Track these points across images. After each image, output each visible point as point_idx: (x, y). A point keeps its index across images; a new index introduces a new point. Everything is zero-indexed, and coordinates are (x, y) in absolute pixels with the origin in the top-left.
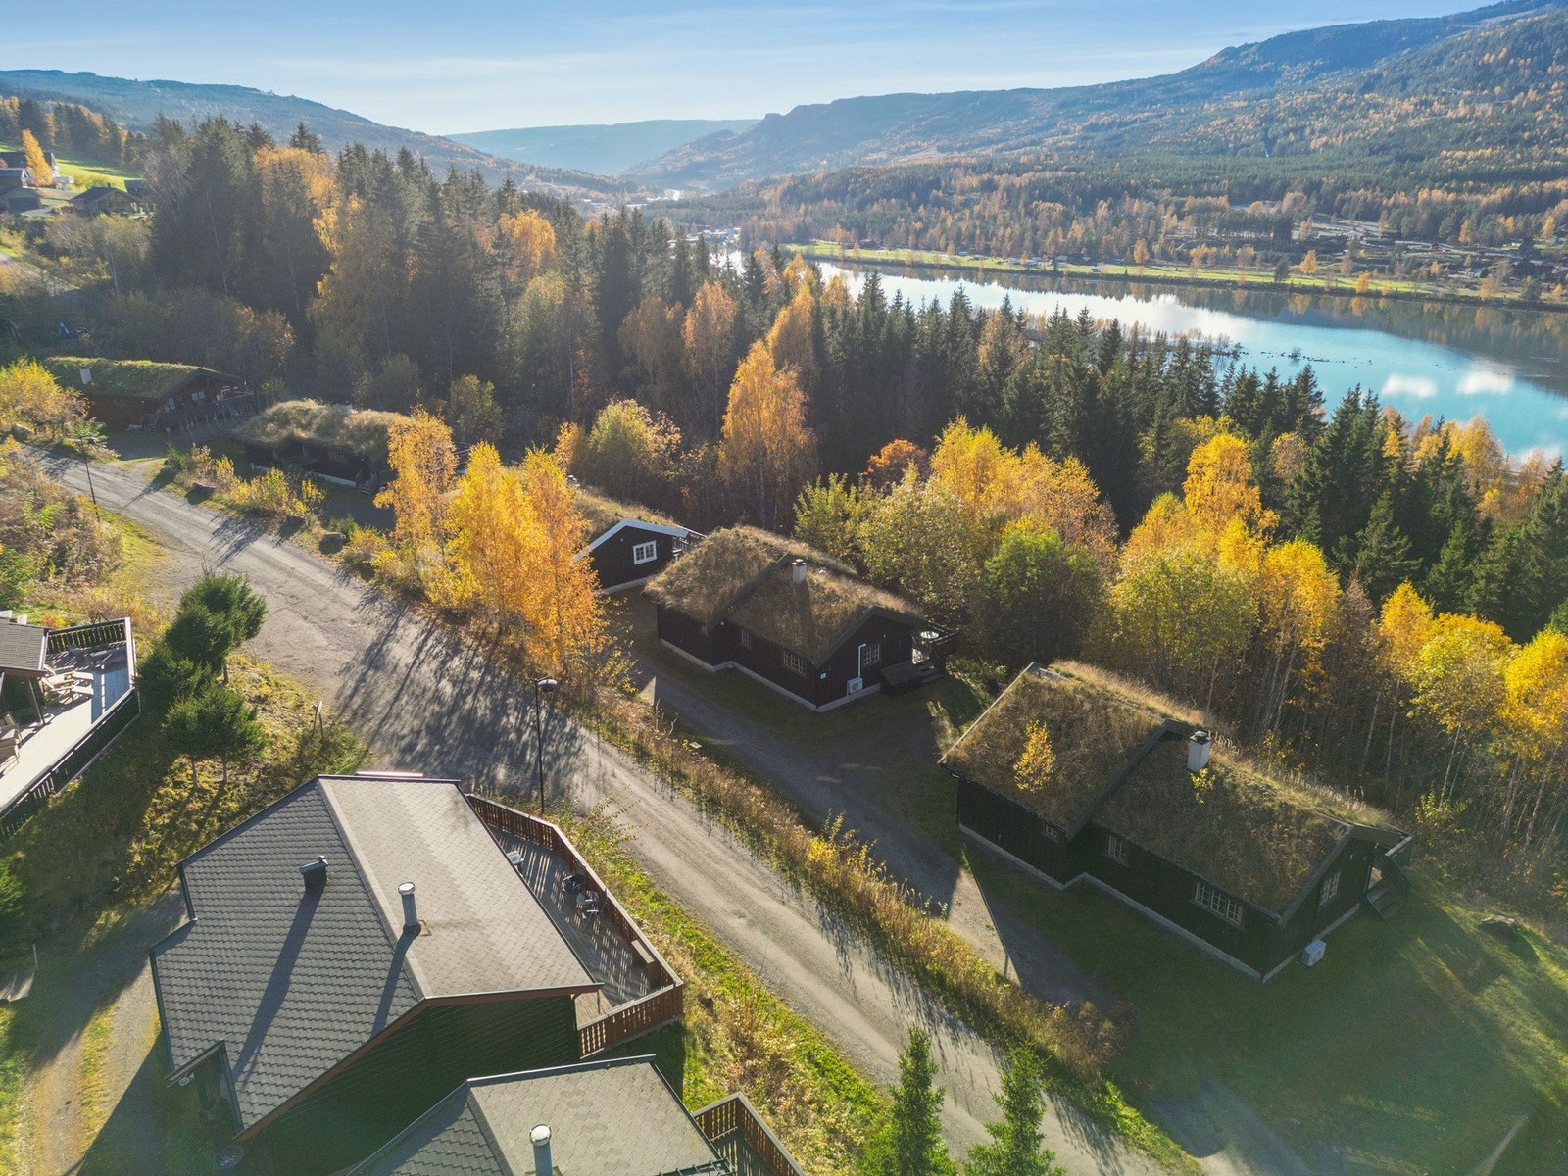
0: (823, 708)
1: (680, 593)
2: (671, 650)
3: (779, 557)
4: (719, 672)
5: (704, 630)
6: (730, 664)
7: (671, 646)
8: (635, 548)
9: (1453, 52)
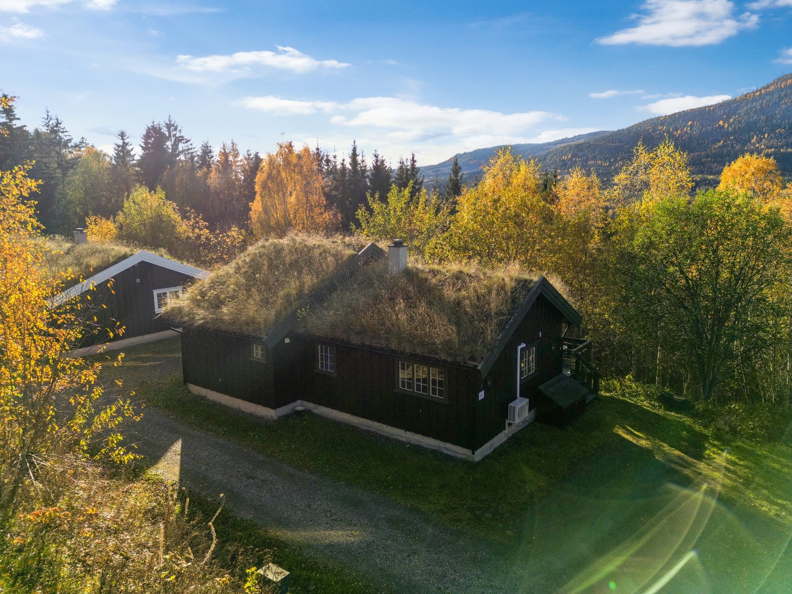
0: (480, 454)
1: (217, 304)
2: (204, 398)
3: (360, 249)
4: (286, 417)
5: (258, 353)
6: (299, 405)
7: (203, 392)
8: (156, 292)
9: (550, 155)
